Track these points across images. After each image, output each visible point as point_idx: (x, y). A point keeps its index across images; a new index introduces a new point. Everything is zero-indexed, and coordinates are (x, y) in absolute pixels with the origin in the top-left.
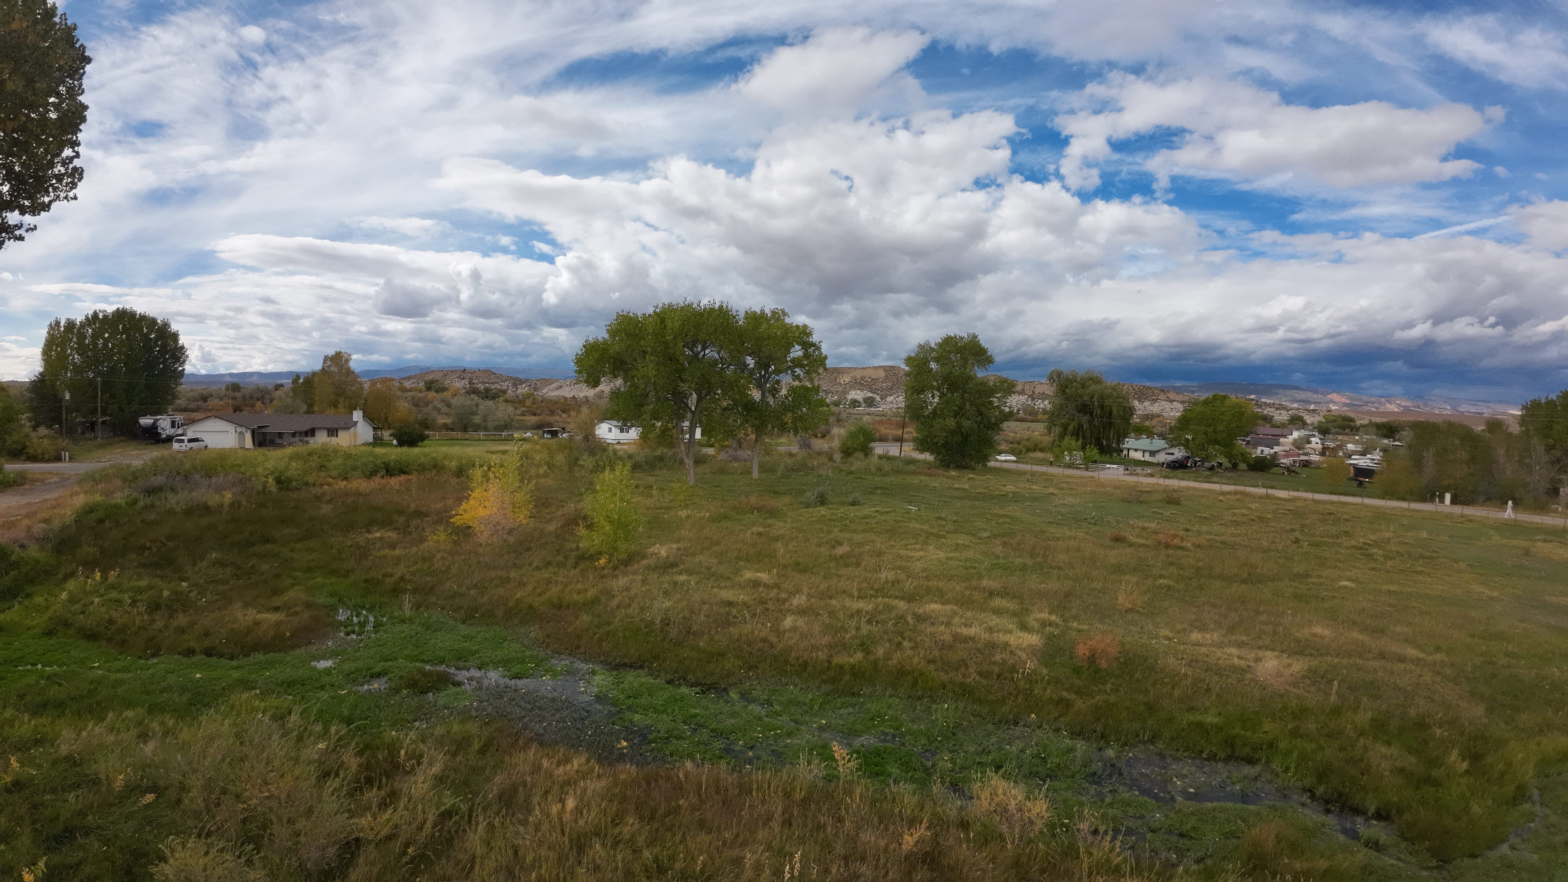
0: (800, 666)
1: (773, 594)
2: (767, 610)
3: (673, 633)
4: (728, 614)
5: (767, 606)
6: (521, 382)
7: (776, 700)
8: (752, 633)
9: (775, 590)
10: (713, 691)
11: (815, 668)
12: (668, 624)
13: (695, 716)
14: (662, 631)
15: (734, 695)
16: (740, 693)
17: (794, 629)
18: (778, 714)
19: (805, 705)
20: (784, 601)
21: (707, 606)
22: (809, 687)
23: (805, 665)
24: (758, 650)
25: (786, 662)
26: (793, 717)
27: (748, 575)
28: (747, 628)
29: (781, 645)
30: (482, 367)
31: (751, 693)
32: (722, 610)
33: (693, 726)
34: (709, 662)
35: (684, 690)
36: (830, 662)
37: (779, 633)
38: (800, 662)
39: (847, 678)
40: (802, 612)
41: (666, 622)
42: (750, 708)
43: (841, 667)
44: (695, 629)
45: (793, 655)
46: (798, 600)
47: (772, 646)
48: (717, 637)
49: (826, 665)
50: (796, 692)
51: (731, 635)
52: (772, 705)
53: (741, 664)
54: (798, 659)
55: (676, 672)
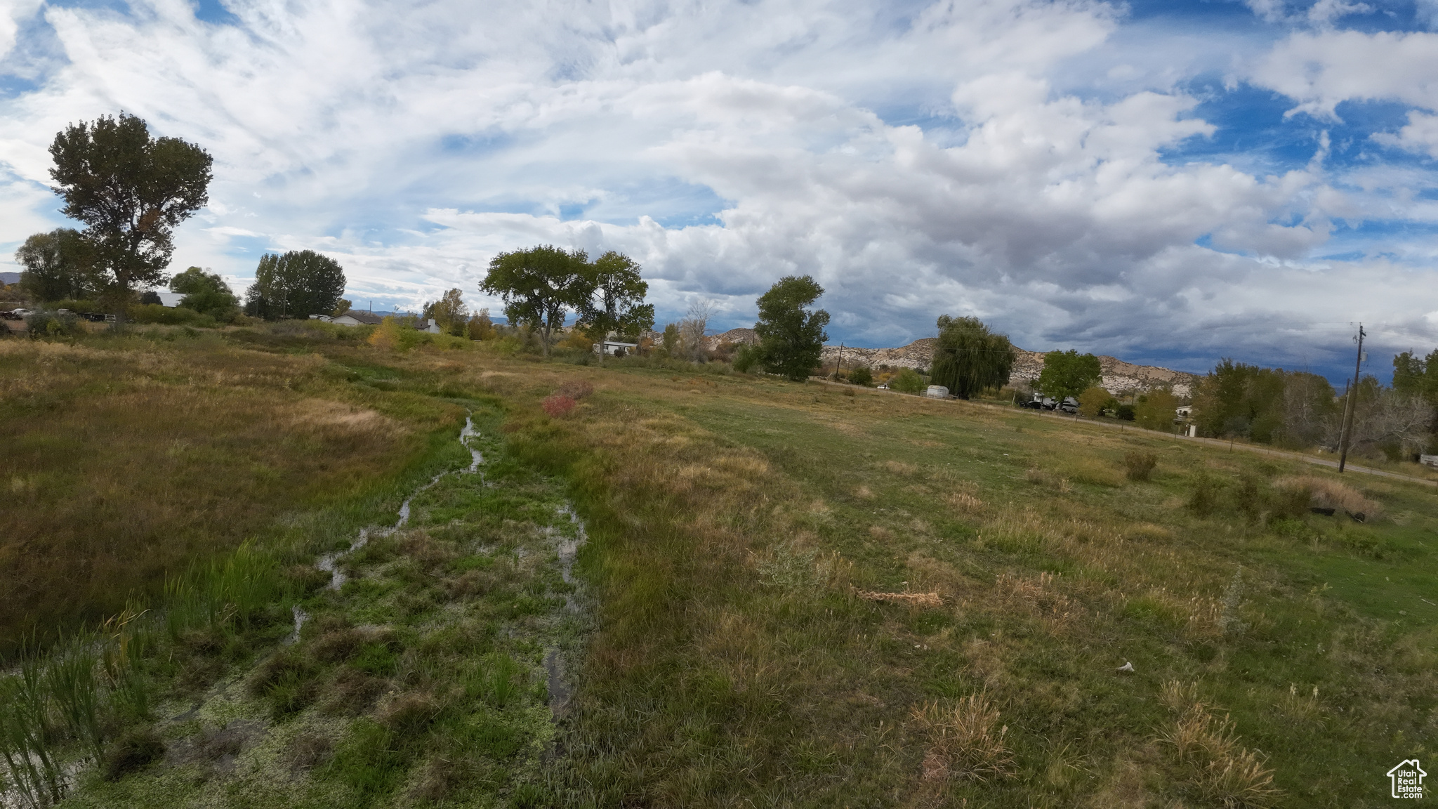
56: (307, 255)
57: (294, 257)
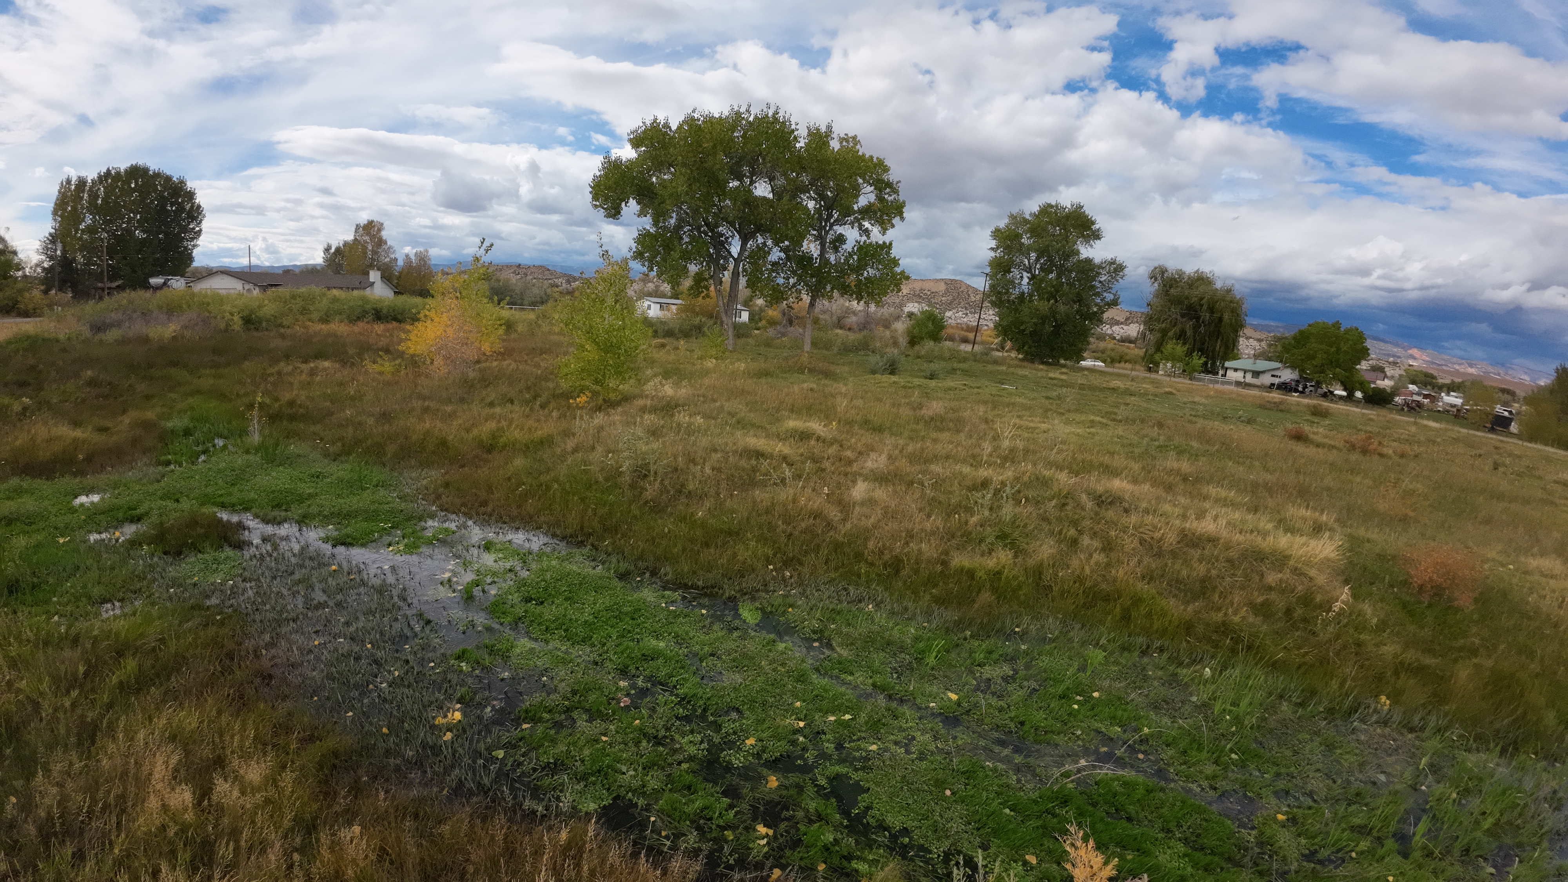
0: (885, 566)
1: (832, 450)
2: (823, 470)
3: (651, 490)
4: (754, 470)
5: (823, 466)
6: (575, 279)
7: (839, 633)
8: (794, 501)
9: (835, 447)
10: (706, 601)
11: (916, 571)
12: (645, 476)
13: (649, 657)
14: (632, 486)
15: (749, 614)
16: (762, 610)
17: (870, 502)
18: (844, 667)
19: (902, 649)
20: (850, 462)
21: (719, 455)
22: (906, 609)
23: (896, 565)
24: (804, 532)
25: (859, 556)
26: (878, 679)
27: (792, 424)
28: (784, 494)
29: (848, 526)
30: (537, 263)
31: (784, 613)
32: (743, 463)
33: (640, 682)
34: (707, 545)
35: (648, 595)
36: (944, 563)
37: (845, 507)
38: (887, 557)
39: (986, 597)
40: (880, 478)
41: (642, 473)
42: (781, 646)
43: (971, 574)
44: (691, 487)
45: (871, 545)
46: (876, 462)
47: (830, 526)
48: (728, 503)
49: (939, 568)
50: (881, 618)
51: (754, 502)
52: (830, 646)
53: (770, 553)
54: (881, 553)
55: (641, 558)
56: (136, 172)
57: (113, 178)
